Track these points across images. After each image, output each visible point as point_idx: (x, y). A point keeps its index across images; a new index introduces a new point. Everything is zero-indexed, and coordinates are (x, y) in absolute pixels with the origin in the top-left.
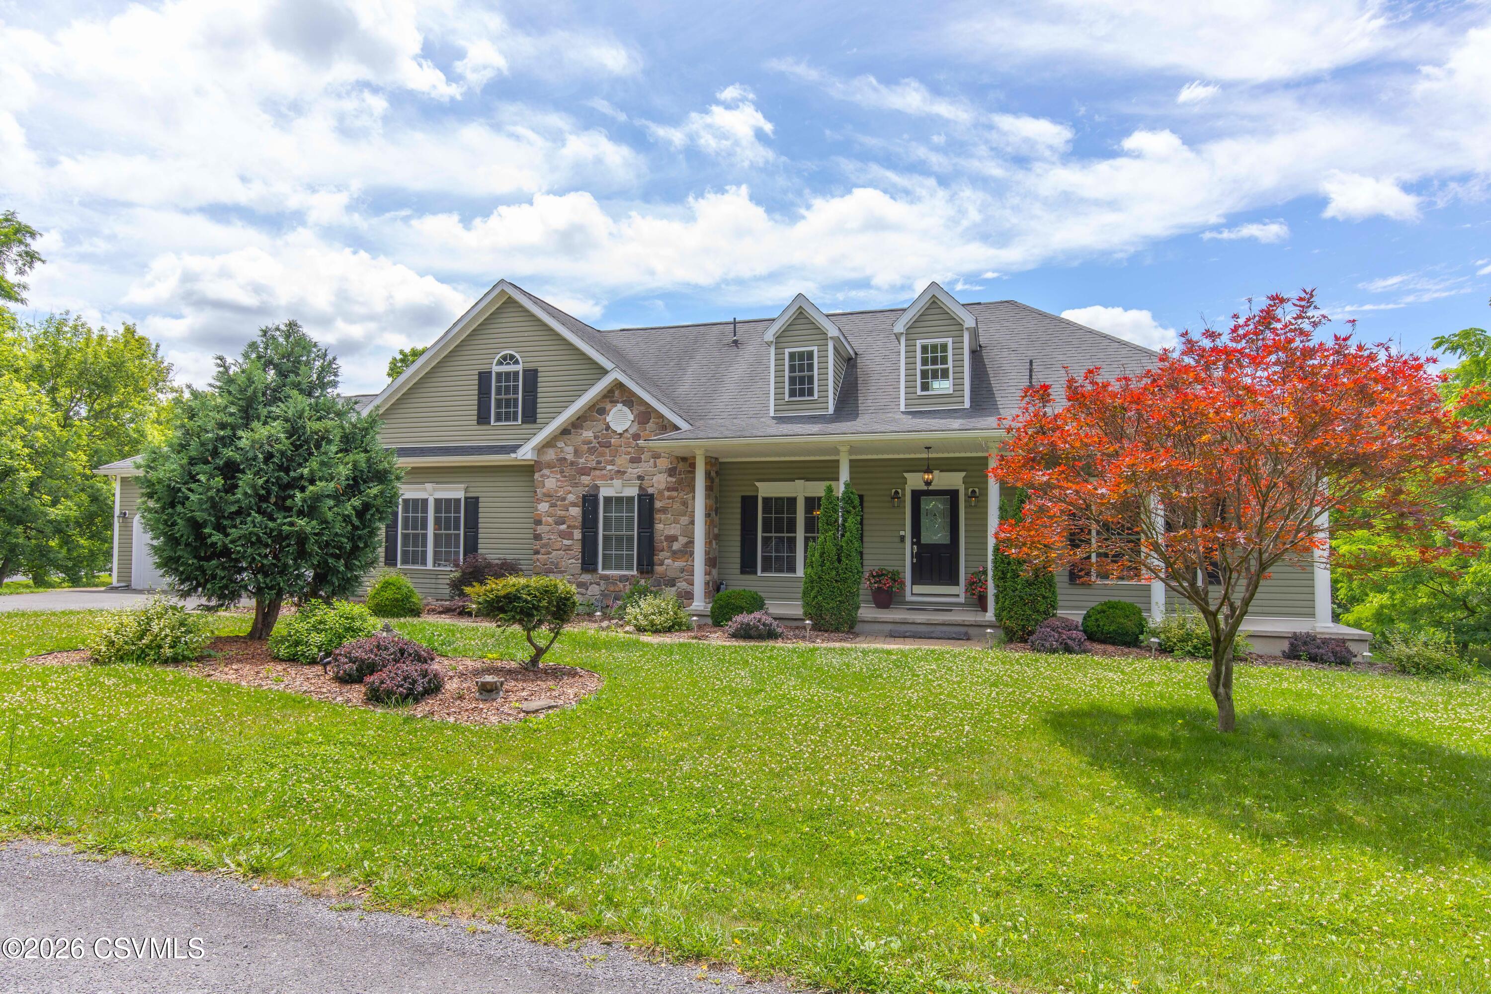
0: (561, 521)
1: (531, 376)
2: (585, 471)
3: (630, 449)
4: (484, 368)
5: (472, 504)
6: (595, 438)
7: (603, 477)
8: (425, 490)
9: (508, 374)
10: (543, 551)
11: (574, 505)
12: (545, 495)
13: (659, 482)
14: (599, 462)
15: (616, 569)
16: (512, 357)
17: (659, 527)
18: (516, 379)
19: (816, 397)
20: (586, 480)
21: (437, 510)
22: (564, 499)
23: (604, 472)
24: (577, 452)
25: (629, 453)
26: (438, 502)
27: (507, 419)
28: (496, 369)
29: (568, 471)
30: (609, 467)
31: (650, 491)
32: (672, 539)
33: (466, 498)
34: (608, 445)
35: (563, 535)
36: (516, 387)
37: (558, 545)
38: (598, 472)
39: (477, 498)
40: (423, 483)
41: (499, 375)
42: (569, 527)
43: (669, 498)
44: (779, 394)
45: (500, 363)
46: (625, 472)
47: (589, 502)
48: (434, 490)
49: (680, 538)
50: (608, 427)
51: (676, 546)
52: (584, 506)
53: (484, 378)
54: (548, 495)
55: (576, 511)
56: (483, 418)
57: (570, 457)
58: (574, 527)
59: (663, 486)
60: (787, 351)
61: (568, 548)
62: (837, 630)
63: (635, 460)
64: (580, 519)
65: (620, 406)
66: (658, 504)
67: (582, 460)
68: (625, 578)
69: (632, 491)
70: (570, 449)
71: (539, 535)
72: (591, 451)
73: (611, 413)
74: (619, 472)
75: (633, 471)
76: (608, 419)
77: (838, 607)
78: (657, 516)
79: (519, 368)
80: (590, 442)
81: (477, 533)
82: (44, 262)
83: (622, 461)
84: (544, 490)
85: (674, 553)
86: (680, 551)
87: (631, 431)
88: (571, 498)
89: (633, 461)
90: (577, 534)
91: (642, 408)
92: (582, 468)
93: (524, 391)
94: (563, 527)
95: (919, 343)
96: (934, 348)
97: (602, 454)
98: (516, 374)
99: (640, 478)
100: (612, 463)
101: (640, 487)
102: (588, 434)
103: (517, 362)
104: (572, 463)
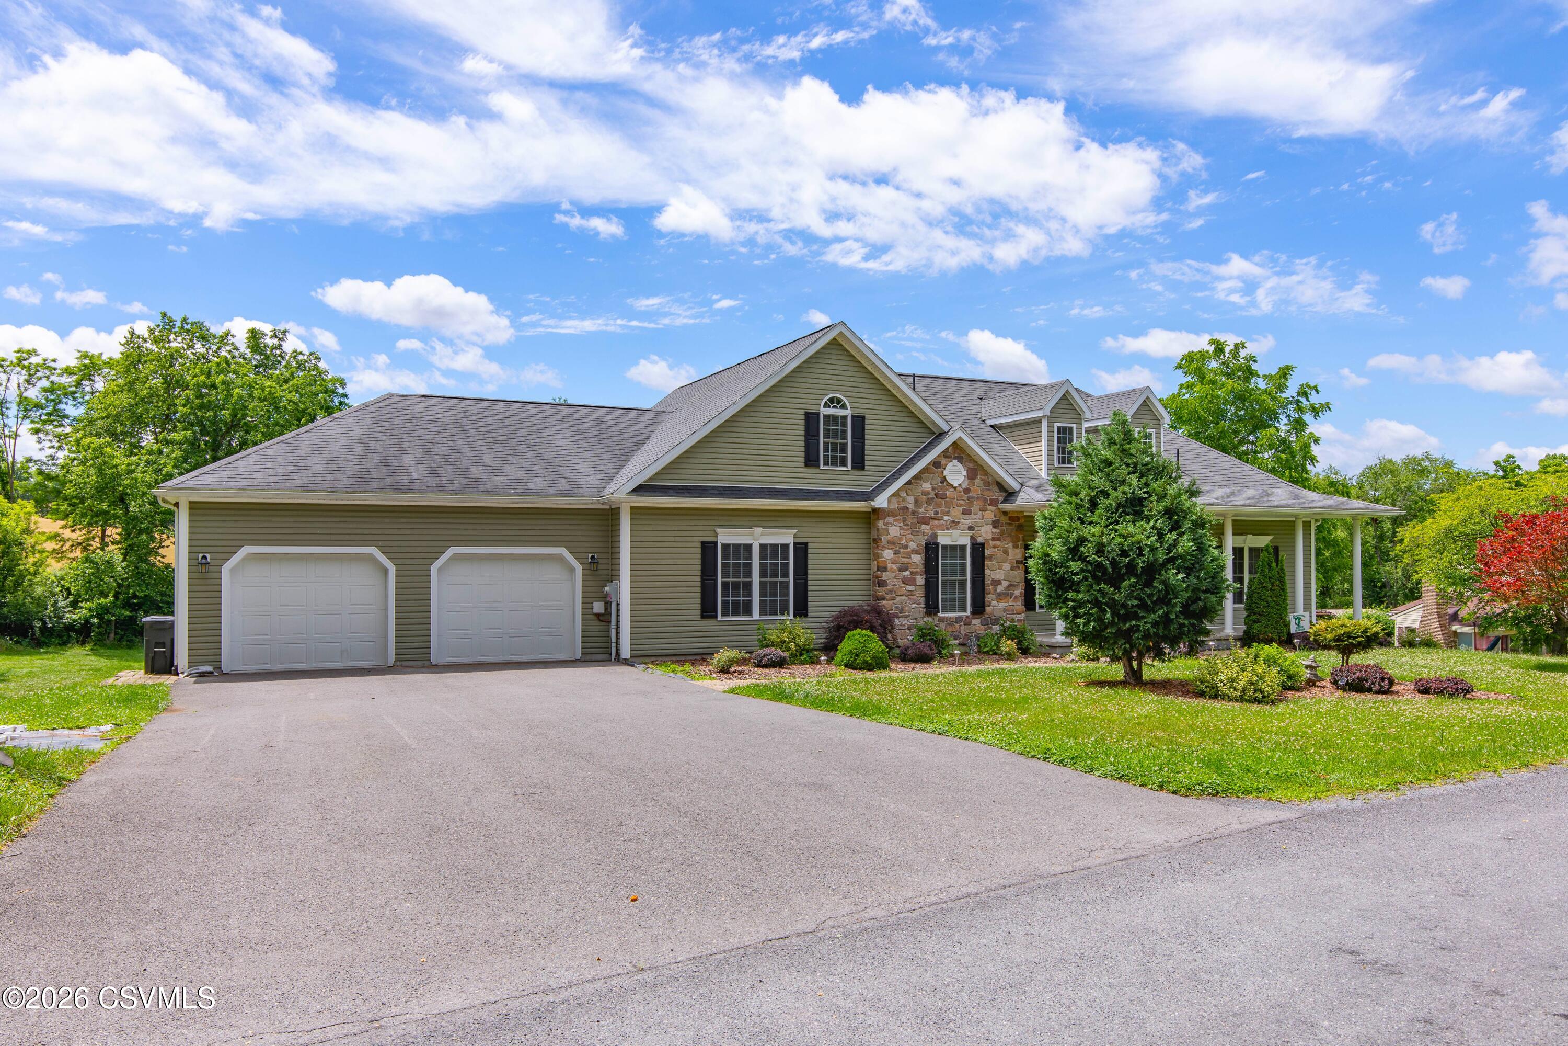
0: (903, 568)
1: (859, 422)
2: (925, 521)
3: (962, 502)
4: (812, 408)
5: (802, 549)
6: (933, 489)
7: (941, 527)
8: (752, 534)
9: (835, 418)
10: (888, 597)
11: (915, 552)
12: (889, 542)
13: (986, 533)
14: (937, 513)
15: (950, 611)
16: (839, 401)
17: (987, 572)
18: (844, 423)
20: (925, 528)
21: (763, 556)
22: (906, 547)
23: (942, 522)
24: (917, 502)
25: (962, 505)
26: (763, 547)
27: (834, 463)
28: (824, 411)
29: (911, 520)
30: (946, 518)
31: (980, 540)
32: (997, 583)
33: (795, 544)
34: (944, 497)
35: (906, 581)
36: (844, 432)
37: (903, 591)
38: (936, 522)
39: (806, 544)
40: (751, 527)
41: (826, 417)
42: (911, 573)
43: (994, 547)
44: (1050, 460)
45: (826, 405)
46: (958, 523)
47: (931, 549)
48: (762, 534)
49: (1003, 582)
50: (944, 480)
51: (1000, 589)
52: (927, 553)
53: (811, 419)
54: (891, 542)
55: (918, 559)
56: (811, 461)
57: (911, 507)
58: (917, 573)
59: (990, 536)
60: (1056, 425)
61: (911, 594)
63: (966, 512)
64: (922, 566)
65: (955, 461)
66: (987, 552)
67: (922, 510)
68: (958, 620)
69: (965, 540)
70: (911, 499)
71: (885, 581)
72: (929, 501)
73: (948, 468)
74: (953, 522)
75: (967, 521)
76: (946, 473)
78: (987, 563)
79: (847, 412)
80: (929, 494)
81: (806, 580)
83: (956, 512)
84: (889, 537)
85: (999, 595)
86: (1003, 593)
87: (964, 486)
88: (913, 545)
89: (965, 512)
90: (920, 580)
91: (971, 465)
92: (923, 518)
93: (853, 437)
94: (907, 573)
97: (939, 506)
98: (844, 418)
99: (971, 528)
100: (948, 513)
101: (972, 538)
102: (927, 486)
103: (844, 407)
104: (914, 513)
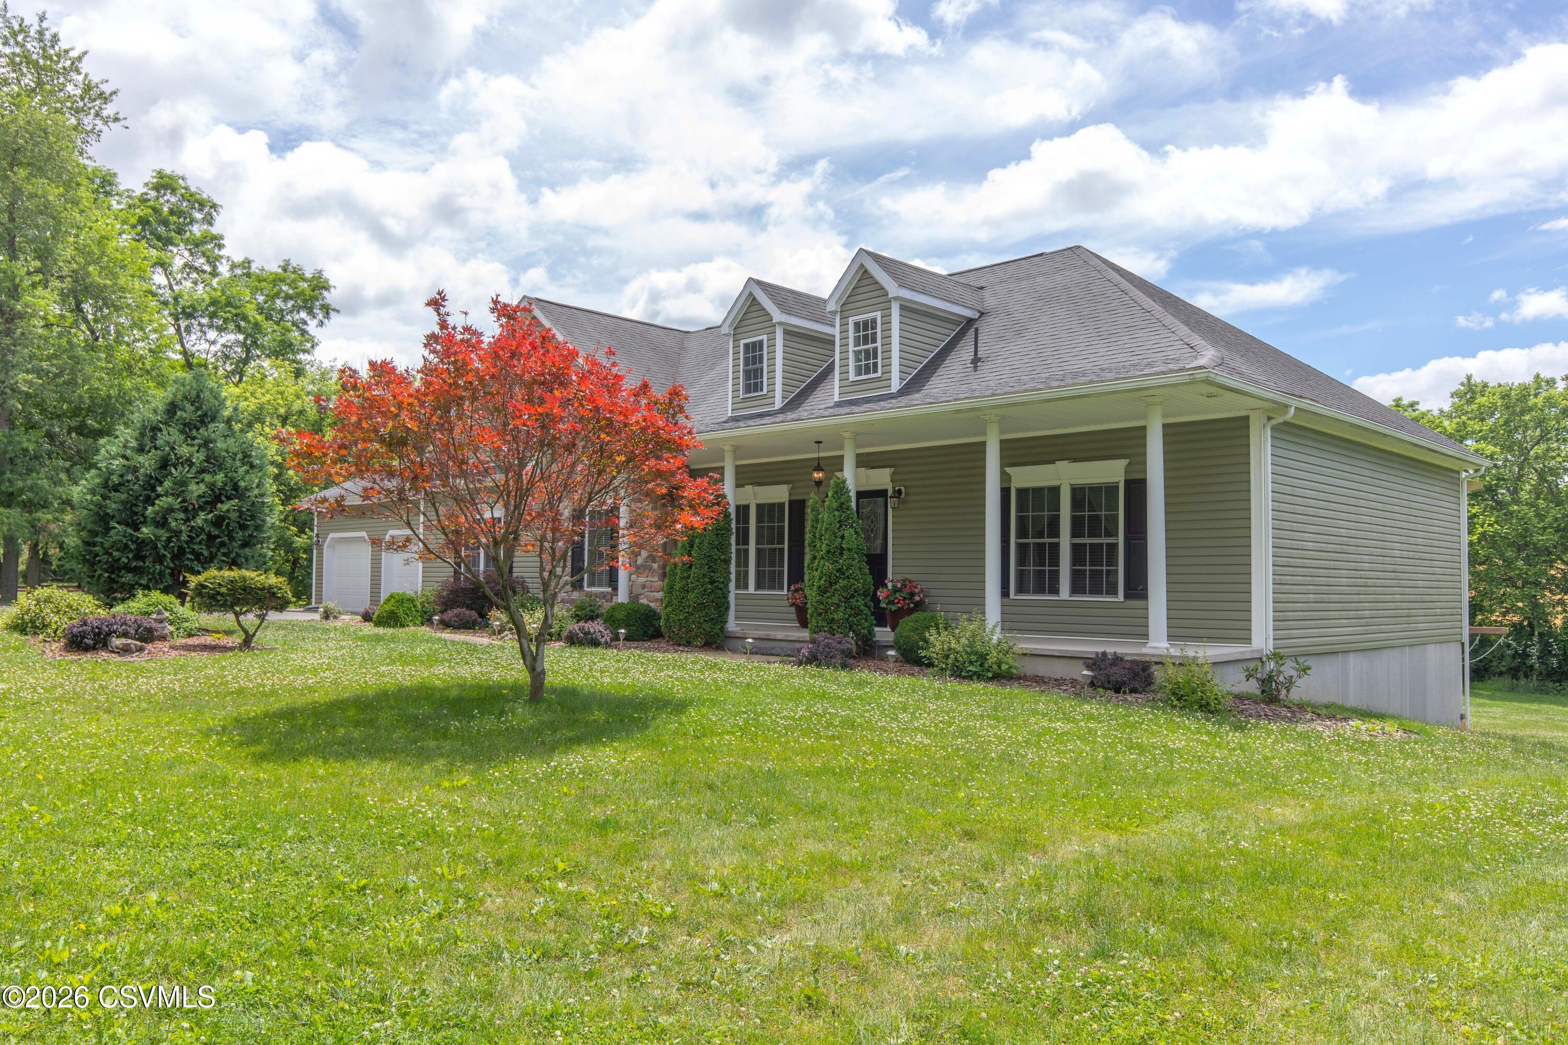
15: (597, 586)
19: (765, 391)
32: (636, 553)
44: (736, 390)
49: (643, 552)
51: (639, 560)
60: (743, 342)
62: (688, 644)
68: (601, 595)
77: (686, 618)
82: (338, 311)
85: (639, 567)
86: (642, 565)
95: (851, 321)
96: (866, 324)
